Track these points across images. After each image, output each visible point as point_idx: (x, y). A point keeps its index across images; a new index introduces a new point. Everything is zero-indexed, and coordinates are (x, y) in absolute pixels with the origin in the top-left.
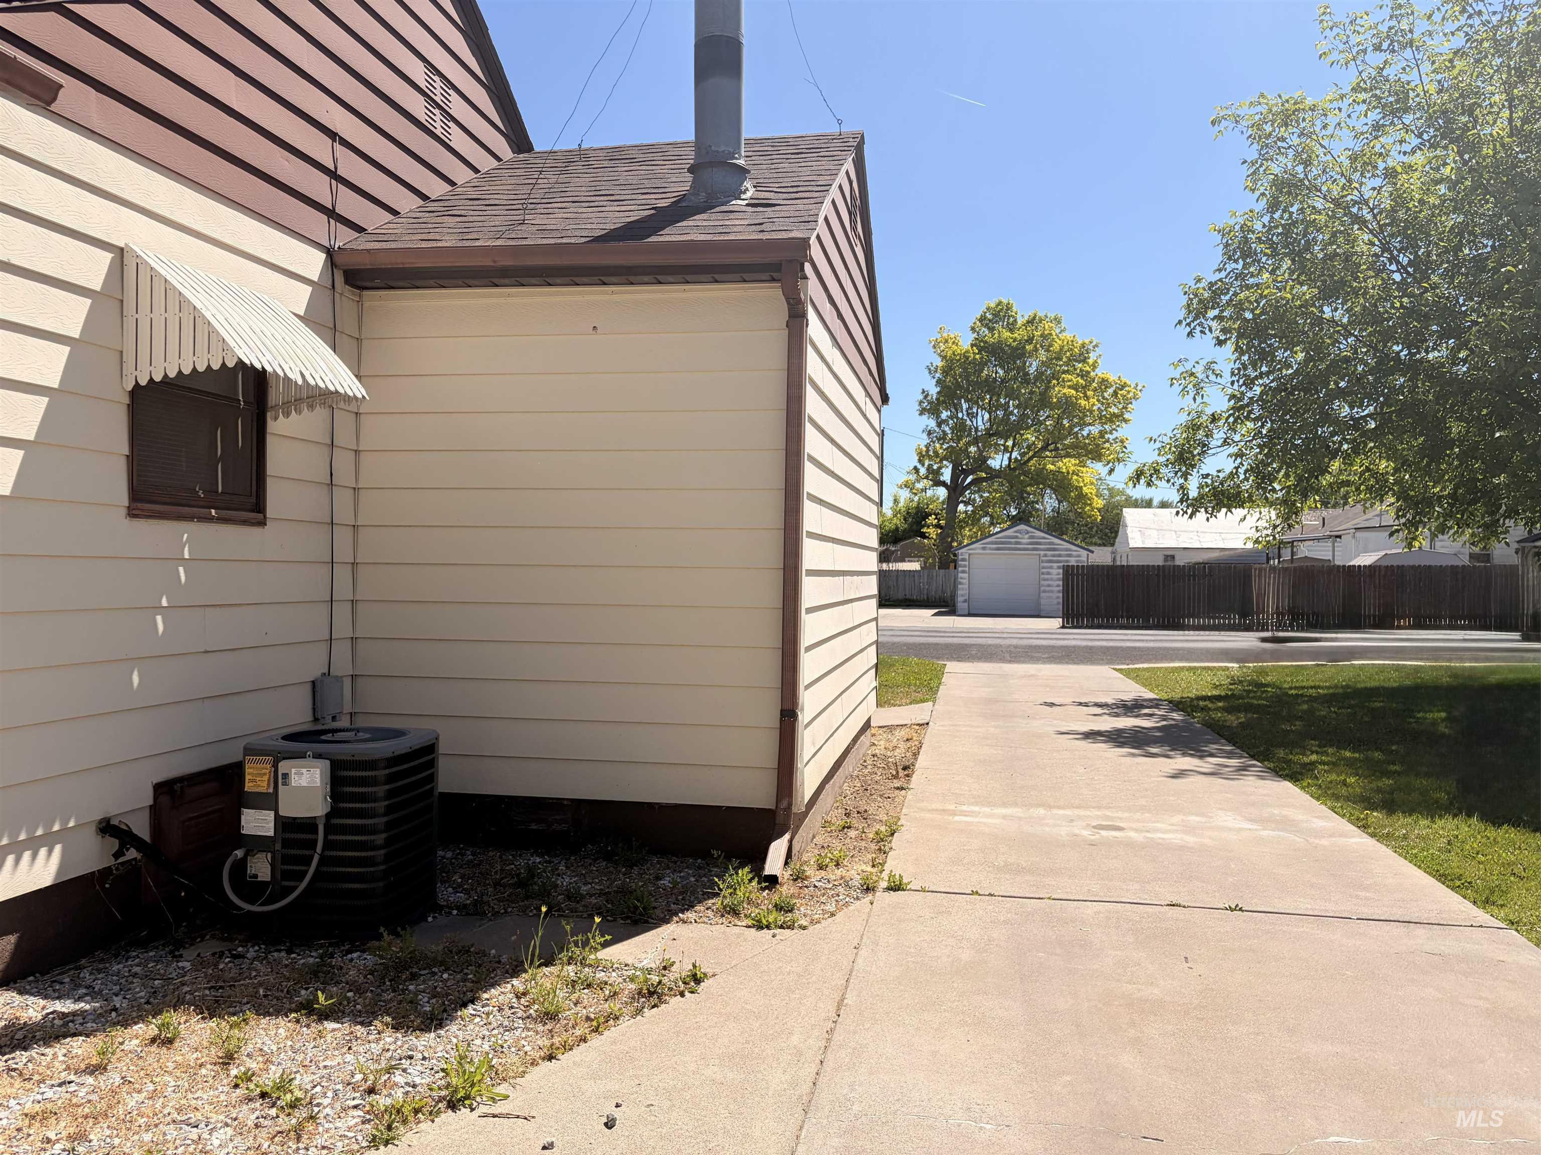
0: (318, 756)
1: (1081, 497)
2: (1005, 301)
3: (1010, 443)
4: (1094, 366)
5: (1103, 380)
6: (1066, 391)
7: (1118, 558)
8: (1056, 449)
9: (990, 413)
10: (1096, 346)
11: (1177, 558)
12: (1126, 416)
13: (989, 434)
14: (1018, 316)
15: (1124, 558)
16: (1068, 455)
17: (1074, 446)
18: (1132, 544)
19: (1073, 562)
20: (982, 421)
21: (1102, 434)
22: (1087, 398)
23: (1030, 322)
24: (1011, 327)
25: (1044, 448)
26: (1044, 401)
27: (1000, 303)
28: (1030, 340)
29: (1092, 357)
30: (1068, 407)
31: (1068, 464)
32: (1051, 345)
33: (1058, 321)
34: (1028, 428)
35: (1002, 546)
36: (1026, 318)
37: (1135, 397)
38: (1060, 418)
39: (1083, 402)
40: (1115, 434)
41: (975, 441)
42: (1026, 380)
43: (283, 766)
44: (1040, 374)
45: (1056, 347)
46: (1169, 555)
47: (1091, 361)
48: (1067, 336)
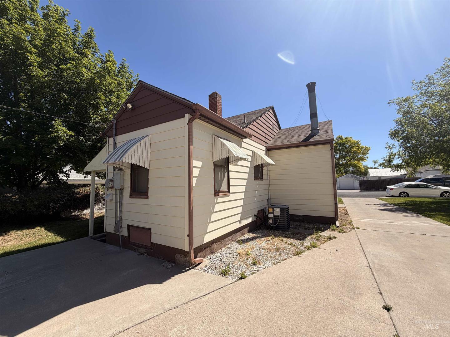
0: (278, 208)
1: (360, 168)
2: (341, 135)
3: (344, 159)
4: (360, 144)
5: (362, 147)
6: (355, 150)
7: (368, 179)
8: (353, 160)
9: (339, 154)
10: (360, 141)
11: (381, 178)
12: (368, 153)
13: (339, 158)
14: (343, 138)
15: (369, 178)
16: (356, 161)
17: (357, 159)
18: (371, 176)
19: (360, 180)
20: (338, 156)
21: (363, 156)
22: (359, 150)
23: (346, 138)
24: (342, 140)
25: (351, 160)
26: (350, 152)
27: (340, 136)
28: (346, 142)
29: (359, 143)
30: (355, 152)
31: (356, 162)
32: (350, 142)
33: (351, 138)
34: (347, 156)
35: (345, 177)
36: (345, 138)
37: (369, 149)
38: (354, 154)
39: (358, 151)
40: (366, 156)
41: (337, 159)
42: (346, 148)
43: (274, 209)
44: (349, 147)
45: (352, 142)
46: (380, 177)
47: (359, 144)
48: (354, 140)
